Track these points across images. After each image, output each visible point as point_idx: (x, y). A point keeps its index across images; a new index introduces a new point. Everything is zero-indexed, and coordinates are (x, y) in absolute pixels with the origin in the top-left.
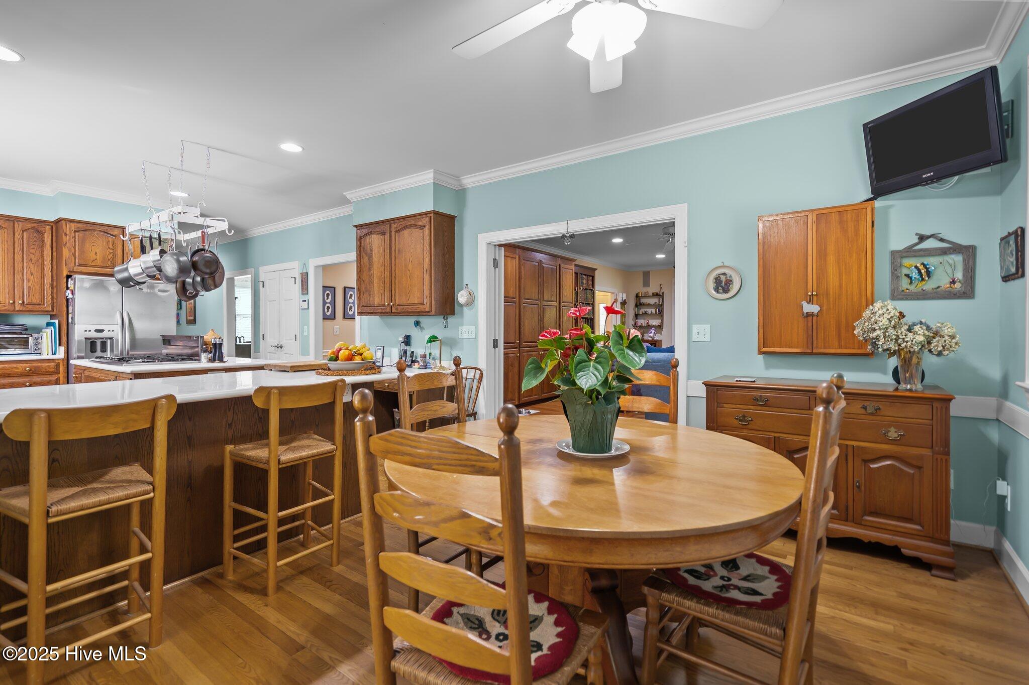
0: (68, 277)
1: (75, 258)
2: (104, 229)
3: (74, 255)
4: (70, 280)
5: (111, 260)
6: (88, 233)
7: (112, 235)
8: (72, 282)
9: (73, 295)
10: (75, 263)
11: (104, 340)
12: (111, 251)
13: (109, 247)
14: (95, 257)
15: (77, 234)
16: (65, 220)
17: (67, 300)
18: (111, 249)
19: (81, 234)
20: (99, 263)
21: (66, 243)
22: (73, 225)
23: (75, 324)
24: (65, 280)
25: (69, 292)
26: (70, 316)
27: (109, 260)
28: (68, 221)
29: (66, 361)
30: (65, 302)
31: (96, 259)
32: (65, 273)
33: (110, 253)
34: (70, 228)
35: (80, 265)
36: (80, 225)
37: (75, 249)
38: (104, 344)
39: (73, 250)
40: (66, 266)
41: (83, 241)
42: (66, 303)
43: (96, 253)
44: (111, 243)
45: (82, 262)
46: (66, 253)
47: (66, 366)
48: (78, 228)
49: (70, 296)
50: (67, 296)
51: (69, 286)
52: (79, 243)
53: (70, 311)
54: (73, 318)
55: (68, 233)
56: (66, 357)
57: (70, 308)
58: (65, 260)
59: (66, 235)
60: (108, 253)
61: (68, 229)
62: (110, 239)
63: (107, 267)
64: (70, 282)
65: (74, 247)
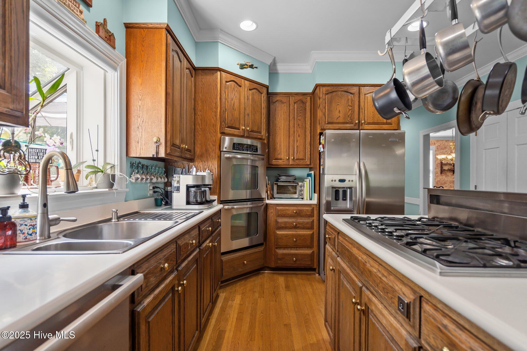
0: (321, 134)
1: (325, 117)
2: (345, 88)
3: (325, 115)
4: (321, 136)
5: (350, 116)
6: (334, 94)
7: (351, 93)
8: (323, 137)
9: (324, 148)
10: (325, 122)
11: (345, 189)
12: (350, 108)
13: (349, 105)
14: (339, 115)
15: (327, 96)
16: (319, 86)
17: (320, 153)
18: (351, 106)
19: (329, 96)
20: (341, 120)
21: (320, 105)
22: (324, 89)
23: (325, 175)
24: (318, 137)
25: (321, 146)
26: (321, 168)
27: (349, 116)
28: (321, 86)
29: (318, 206)
30: (318, 155)
31: (340, 117)
32: (319, 131)
33: (350, 110)
34: (322, 92)
35: (329, 123)
36: (329, 88)
37: (325, 109)
38: (345, 192)
39: (324, 110)
40: (319, 125)
41: (330, 102)
42: (319, 157)
43: (339, 111)
44: (350, 100)
45: (330, 121)
46: (319, 114)
47: (318, 211)
48: (327, 91)
49: (322, 150)
50: (320, 150)
51: (321, 142)
52: (328, 104)
53: (322, 164)
54: (323, 169)
55: (321, 96)
56: (318, 203)
57: (322, 161)
58: (319, 120)
59: (320, 98)
60: (348, 110)
61: (321, 92)
62: (350, 97)
63: (347, 123)
64: (322, 138)
65: (325, 108)
